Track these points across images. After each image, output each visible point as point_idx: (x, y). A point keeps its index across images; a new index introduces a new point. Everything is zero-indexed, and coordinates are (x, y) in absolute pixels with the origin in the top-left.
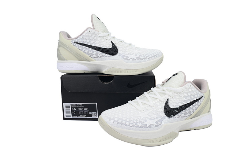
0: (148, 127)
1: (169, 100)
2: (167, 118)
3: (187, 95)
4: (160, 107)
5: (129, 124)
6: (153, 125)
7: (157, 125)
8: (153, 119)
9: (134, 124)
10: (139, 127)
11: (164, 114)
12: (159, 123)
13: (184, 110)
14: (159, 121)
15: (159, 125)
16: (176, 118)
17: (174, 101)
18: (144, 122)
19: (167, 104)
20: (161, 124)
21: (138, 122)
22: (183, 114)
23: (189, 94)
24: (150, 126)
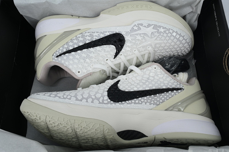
0: (152, 25)
1: (114, 57)
2: (123, 33)
3: (86, 60)
4: (128, 49)
5: (173, 32)
6: (145, 26)
7: (139, 26)
8: (143, 34)
9: (167, 32)
10: (163, 27)
11: (127, 38)
12: (135, 28)
13: (94, 40)
14: (136, 30)
15: (137, 25)
16: (109, 32)
17: (107, 53)
18: (155, 32)
19: (118, 52)
20: (134, 26)
21: (162, 34)
22: (96, 36)
23: (82, 61)
24: (149, 26)
